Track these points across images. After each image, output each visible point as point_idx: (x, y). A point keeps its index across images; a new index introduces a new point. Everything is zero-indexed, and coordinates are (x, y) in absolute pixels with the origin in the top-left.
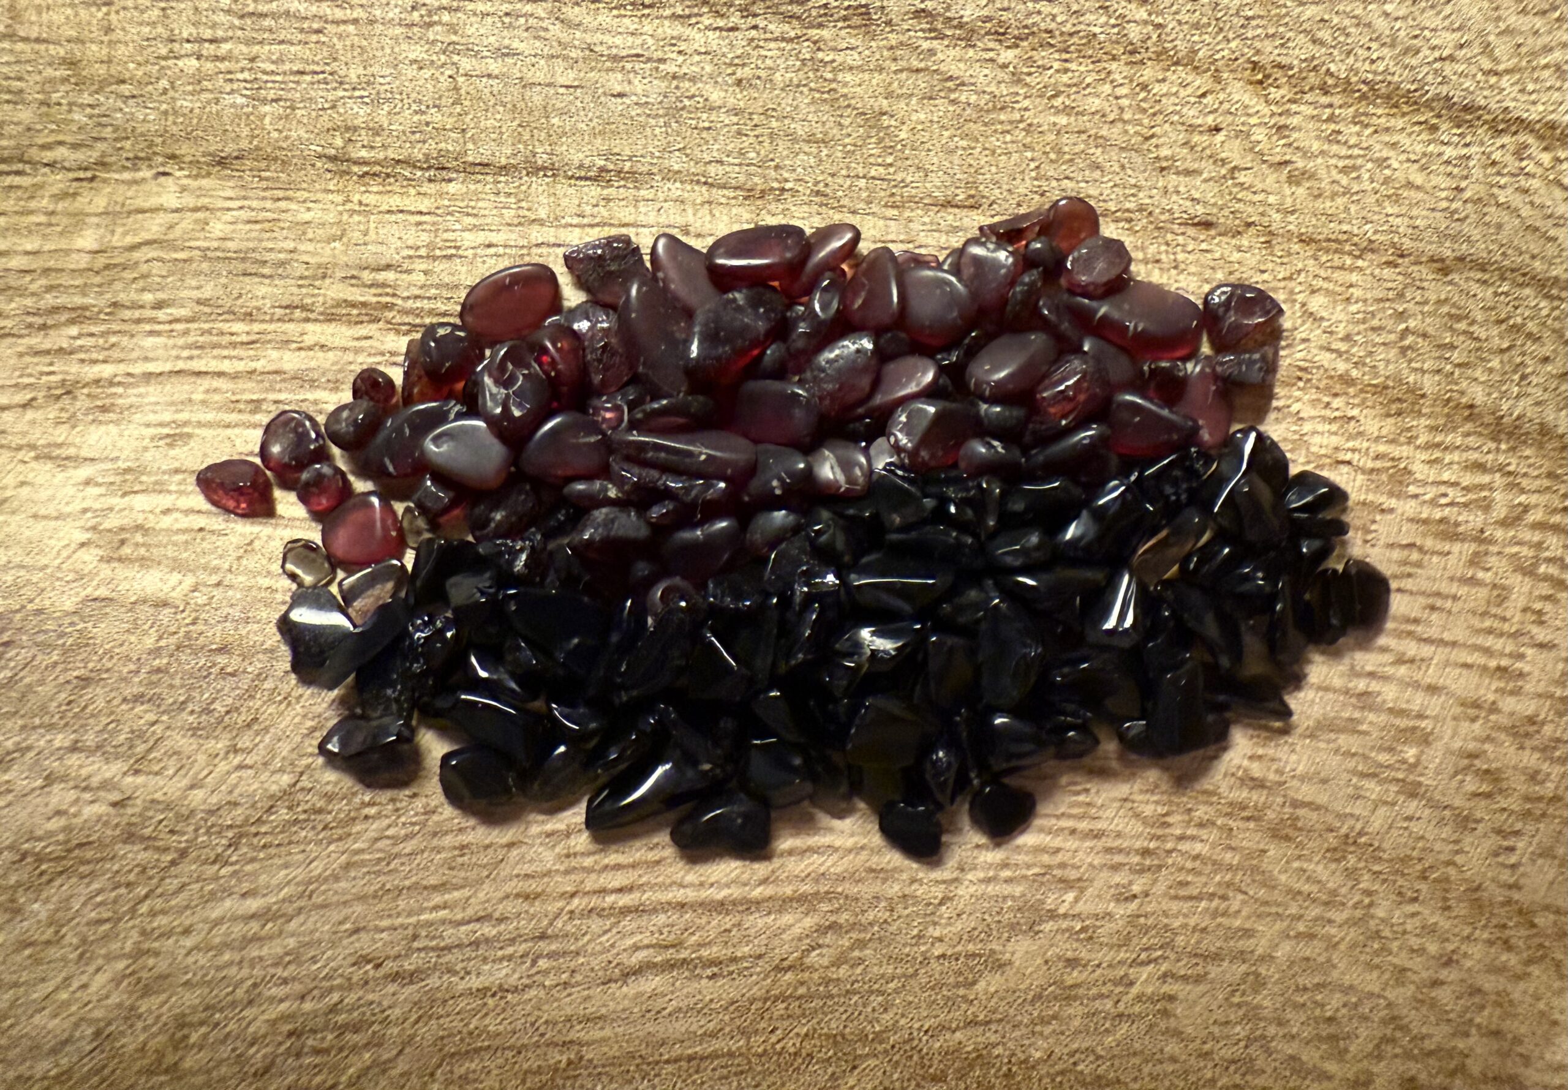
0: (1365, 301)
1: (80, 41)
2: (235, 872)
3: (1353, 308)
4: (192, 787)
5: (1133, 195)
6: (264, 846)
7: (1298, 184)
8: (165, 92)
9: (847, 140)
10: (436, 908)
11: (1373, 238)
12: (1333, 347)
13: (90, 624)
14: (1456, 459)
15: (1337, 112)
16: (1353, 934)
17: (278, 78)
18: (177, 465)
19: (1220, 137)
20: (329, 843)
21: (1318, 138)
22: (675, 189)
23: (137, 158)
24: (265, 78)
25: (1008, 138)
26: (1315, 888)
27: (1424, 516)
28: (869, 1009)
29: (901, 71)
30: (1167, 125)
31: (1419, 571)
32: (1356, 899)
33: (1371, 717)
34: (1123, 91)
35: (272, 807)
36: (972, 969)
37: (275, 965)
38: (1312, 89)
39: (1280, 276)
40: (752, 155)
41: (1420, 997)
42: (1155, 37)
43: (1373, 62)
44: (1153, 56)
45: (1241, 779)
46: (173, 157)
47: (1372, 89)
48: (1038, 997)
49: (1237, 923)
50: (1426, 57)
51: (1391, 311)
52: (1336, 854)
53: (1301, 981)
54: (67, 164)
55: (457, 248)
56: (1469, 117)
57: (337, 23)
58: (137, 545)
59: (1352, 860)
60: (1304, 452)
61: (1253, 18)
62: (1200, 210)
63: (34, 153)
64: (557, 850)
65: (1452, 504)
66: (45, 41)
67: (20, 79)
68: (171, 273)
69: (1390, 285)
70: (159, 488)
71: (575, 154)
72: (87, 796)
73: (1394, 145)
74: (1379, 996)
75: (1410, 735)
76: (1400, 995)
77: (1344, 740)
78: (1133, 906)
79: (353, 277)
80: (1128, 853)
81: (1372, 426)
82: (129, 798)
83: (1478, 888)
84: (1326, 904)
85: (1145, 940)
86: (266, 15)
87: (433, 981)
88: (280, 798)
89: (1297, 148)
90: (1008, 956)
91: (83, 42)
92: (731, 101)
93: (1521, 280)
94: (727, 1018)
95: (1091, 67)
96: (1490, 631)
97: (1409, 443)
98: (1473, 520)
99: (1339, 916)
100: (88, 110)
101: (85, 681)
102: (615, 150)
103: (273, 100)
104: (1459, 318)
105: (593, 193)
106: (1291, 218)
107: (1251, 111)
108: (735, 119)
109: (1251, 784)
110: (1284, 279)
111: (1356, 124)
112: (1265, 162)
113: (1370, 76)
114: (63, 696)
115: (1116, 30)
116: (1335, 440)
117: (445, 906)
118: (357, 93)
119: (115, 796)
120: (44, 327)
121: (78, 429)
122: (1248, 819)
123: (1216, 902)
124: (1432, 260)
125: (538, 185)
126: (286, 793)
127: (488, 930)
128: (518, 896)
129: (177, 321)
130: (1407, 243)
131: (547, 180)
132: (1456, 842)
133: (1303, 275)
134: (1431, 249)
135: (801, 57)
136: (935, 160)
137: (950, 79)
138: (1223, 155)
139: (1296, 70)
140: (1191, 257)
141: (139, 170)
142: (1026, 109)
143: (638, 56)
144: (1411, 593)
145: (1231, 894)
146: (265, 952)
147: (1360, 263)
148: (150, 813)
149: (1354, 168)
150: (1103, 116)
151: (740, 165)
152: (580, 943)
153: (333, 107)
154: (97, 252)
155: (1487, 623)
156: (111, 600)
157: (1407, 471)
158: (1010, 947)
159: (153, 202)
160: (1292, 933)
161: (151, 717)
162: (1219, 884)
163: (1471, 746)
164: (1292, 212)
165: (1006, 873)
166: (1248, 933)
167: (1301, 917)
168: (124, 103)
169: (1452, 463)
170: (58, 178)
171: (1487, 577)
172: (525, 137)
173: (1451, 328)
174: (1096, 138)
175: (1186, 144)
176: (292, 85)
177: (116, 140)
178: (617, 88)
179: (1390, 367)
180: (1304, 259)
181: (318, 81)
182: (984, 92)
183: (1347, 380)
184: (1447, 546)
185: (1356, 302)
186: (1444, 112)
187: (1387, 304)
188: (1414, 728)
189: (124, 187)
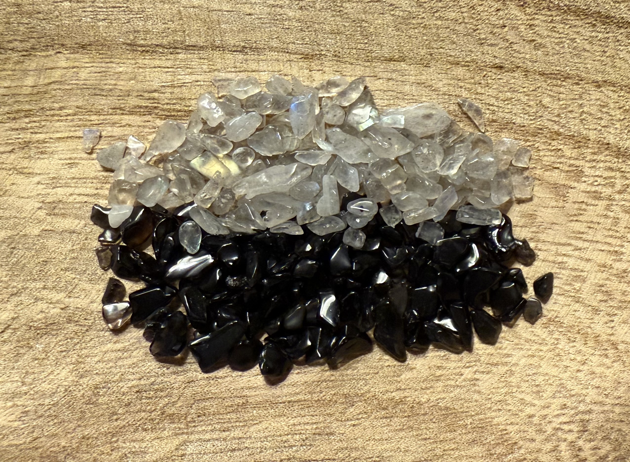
0: (566, 100)
3: (561, 103)
5: (469, 55)
7: (538, 50)
8: (57, 17)
9: (347, 33)
11: (570, 73)
12: (553, 119)
13: (45, 240)
14: (601, 166)
15: (554, 18)
17: (105, 10)
18: (73, 176)
19: (506, 29)
21: (546, 29)
22: (275, 55)
23: (48, 46)
24: (99, 10)
25: (416, 31)
26: (536, 338)
27: (588, 190)
28: (359, 385)
30: (483, 25)
31: (585, 213)
32: (552, 342)
34: (464, 10)
37: (129, 368)
38: (544, 8)
39: (531, 90)
40: (308, 40)
41: (572, 376)
46: (63, 45)
47: (569, 9)
48: (425, 380)
49: (505, 352)
51: (577, 104)
53: (527, 372)
54: (19, 49)
56: (608, 21)
58: (60, 208)
59: (552, 327)
60: (540, 163)
62: (497, 61)
63: (4, 45)
65: (599, 185)
68: (65, 95)
69: (576, 93)
70: (67, 185)
71: (231, 40)
72: (52, 306)
73: (578, 33)
74: (557, 377)
75: (577, 278)
76: (565, 376)
79: (141, 96)
81: (568, 153)
82: (67, 307)
83: (598, 336)
84: (540, 344)
89: (538, 34)
92: (298, 16)
96: (611, 236)
97: (583, 160)
98: (607, 191)
99: (545, 348)
100: (26, 26)
101: (46, 262)
102: (249, 39)
103: (104, 20)
104: (604, 107)
105: (240, 58)
106: (535, 64)
107: (519, 18)
108: (299, 24)
110: (533, 90)
111: (562, 23)
112: (524, 40)
113: (568, 3)
114: (38, 268)
116: (553, 159)
118: (138, 16)
120: (14, 119)
121: (32, 161)
124: (593, 82)
125: (217, 54)
129: (69, 115)
130: (583, 75)
131: (221, 52)
132: (592, 319)
133: (540, 89)
134: (594, 77)
136: (385, 41)
137: (391, 5)
138: (507, 37)
140: (494, 81)
141: (49, 51)
142: (423, 18)
144: (581, 221)
147: (564, 83)
149: (562, 42)
150: (456, 21)
151: (302, 44)
153: (128, 22)
154: (34, 86)
155: (611, 233)
156: (53, 230)
157: (582, 172)
159: (55, 65)
160: (526, 355)
161: (73, 276)
163: (601, 282)
164: (536, 62)
166: (508, 356)
167: (530, 349)
168: (41, 22)
169: (600, 168)
170: (15, 55)
171: (612, 214)
172: (210, 34)
173: (601, 111)
174: (454, 30)
175: (491, 32)
176: (110, 13)
177: (38, 38)
178: (249, 11)
179: (576, 127)
180: (541, 82)
181: (122, 11)
182: (406, 11)
183: (558, 134)
184: (596, 202)
185: (563, 100)
186: (598, 19)
187: (575, 101)
188: (579, 275)
189: (43, 58)
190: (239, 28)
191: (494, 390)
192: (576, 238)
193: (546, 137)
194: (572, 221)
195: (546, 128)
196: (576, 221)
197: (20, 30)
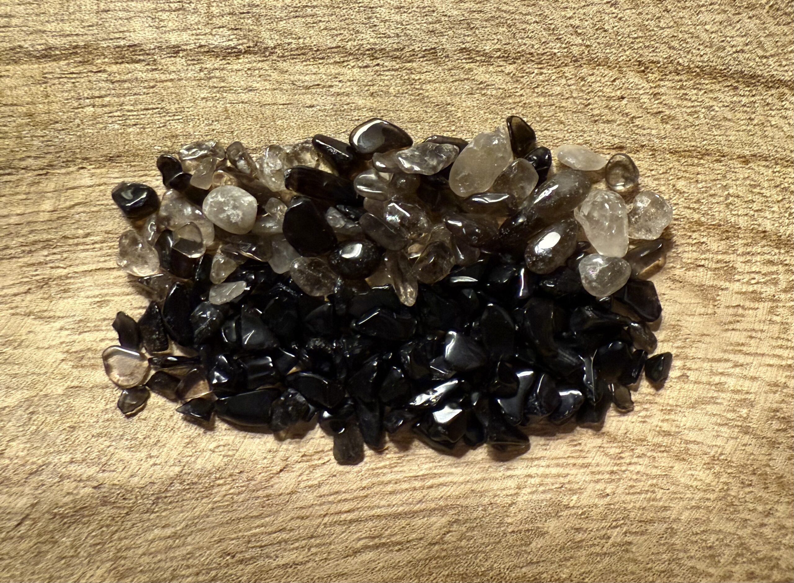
0: (706, 181)
1: (33, 103)
2: (158, 516)
3: (700, 185)
4: (132, 476)
5: (581, 136)
6: (170, 503)
7: (667, 123)
8: (78, 126)
9: (430, 120)
10: (258, 526)
11: (708, 148)
12: (691, 206)
13: (71, 400)
14: (758, 260)
15: (684, 84)
16: (719, 504)
17: (135, 113)
18: (104, 316)
19: (624, 102)
20: (202, 499)
21: (675, 98)
23: (68, 161)
24: (129, 114)
26: (699, 483)
27: (744, 290)
28: (478, 561)
29: (456, 81)
30: (596, 98)
31: (743, 319)
32: (720, 487)
33: (723, 395)
34: (572, 82)
35: (172, 483)
36: (528, 537)
37: (183, 560)
38: (670, 73)
39: (661, 172)
41: (755, 532)
42: (586, 52)
43: (701, 56)
44: (586, 62)
45: (659, 432)
46: (86, 159)
47: (702, 71)
48: (562, 548)
49: (661, 504)
50: (729, 52)
51: (720, 186)
52: (709, 466)
53: (694, 530)
54: (33, 168)
56: (753, 81)
57: (162, 81)
58: (89, 358)
59: (717, 468)
60: (679, 262)
61: (636, 38)
62: (616, 140)
63: (16, 163)
64: (315, 494)
65: (757, 283)
66: (16, 105)
67: (5, 126)
68: (91, 219)
69: (718, 172)
70: (97, 329)
72: (82, 484)
73: (715, 99)
74: (734, 534)
75: (743, 402)
76: (745, 532)
77: (710, 408)
78: (607, 500)
80: (603, 474)
81: (714, 246)
82: (101, 484)
83: (781, 477)
84: (705, 491)
85: (614, 516)
86: (126, 81)
87: (260, 562)
88: (175, 479)
89: (665, 104)
90: (546, 529)
91: (35, 104)
92: (369, 104)
93: (786, 164)
94: (408, 570)
95: (554, 70)
96: (781, 347)
97: (733, 253)
98: (769, 290)
99: (712, 496)
100: (41, 139)
101: (73, 428)
103: (135, 125)
104: (755, 186)
106: (664, 141)
107: (640, 87)
109: (663, 434)
110: (663, 173)
111: (695, 89)
112: (648, 113)
113: (700, 64)
114: (63, 436)
115: (566, 50)
116: (695, 255)
117: (262, 526)
118: (176, 118)
119: (95, 484)
120: (30, 252)
121: (53, 302)
122: (663, 451)
123: (649, 494)
124: (739, 157)
126: (179, 476)
127: (284, 536)
128: (298, 518)
129: (96, 243)
130: (726, 149)
132: (770, 454)
133: (672, 170)
134: (738, 152)
135: (403, 78)
136: (477, 126)
137: (481, 83)
138: (627, 111)
139: (661, 63)
141: (70, 167)
142: (521, 95)
143: (318, 85)
144: (739, 330)
145: (656, 490)
146: (177, 553)
147: (702, 161)
148: (113, 491)
149: (696, 112)
150: (562, 96)
152: (331, 539)
153: (165, 126)
154: (52, 211)
155: (780, 342)
156: (80, 387)
157: (734, 268)
158: (546, 524)
159: (78, 183)
160: (689, 507)
161: (107, 443)
162: (650, 485)
163: (775, 406)
164: (665, 138)
165: (541, 489)
167: (693, 498)
168: (59, 133)
169: (756, 262)
170: (29, 175)
171: (778, 319)
172: (265, 133)
173: (751, 191)
174: (560, 107)
175: (607, 107)
176: (142, 116)
177: (57, 153)
178: (309, 103)
179: (721, 214)
180: (673, 162)
181: (156, 113)
182: (500, 88)
183: (699, 223)
184: (757, 305)
185: (702, 182)
186: (740, 79)
187: (718, 182)
188: (745, 399)
189: (63, 177)
190: (298, 123)
191: (653, 557)
192: (735, 352)
193: (684, 228)
194: (727, 330)
195: (684, 218)
196: (733, 329)
197: (33, 145)
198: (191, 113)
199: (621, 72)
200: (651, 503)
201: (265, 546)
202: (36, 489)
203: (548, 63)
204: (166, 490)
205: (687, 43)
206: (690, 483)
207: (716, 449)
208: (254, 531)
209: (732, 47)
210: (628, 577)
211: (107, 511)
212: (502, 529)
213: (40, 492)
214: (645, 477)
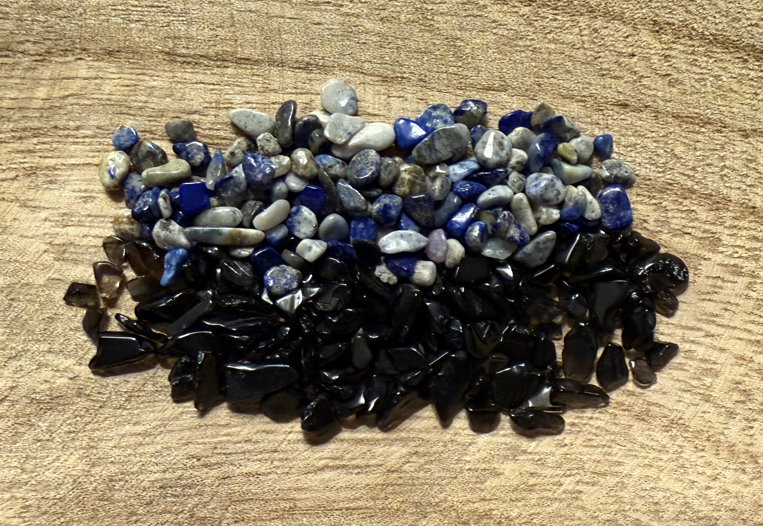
0: (704, 150)
2: (130, 414)
3: (698, 153)
5: (587, 88)
6: (143, 402)
7: (674, 86)
8: (81, 15)
9: (437, 53)
10: (225, 435)
11: (711, 117)
12: (687, 173)
13: (52, 292)
14: (744, 234)
15: (696, 49)
16: (672, 465)
17: (139, 9)
18: (89, 212)
19: (635, 59)
21: (685, 63)
22: (346, 75)
23: (67, 50)
24: (133, 8)
25: (523, 55)
26: (655, 444)
27: (726, 263)
28: (433, 492)
29: (468, 16)
30: (607, 52)
31: (721, 291)
32: (675, 449)
33: (691, 363)
34: (585, 32)
36: (484, 476)
37: (151, 456)
38: (684, 37)
39: (661, 135)
40: (388, 58)
41: (700, 494)
43: (717, 24)
44: (602, 14)
45: (624, 391)
46: (85, 50)
47: (715, 39)
48: (516, 489)
49: (615, 459)
50: (743, 24)
51: (716, 156)
52: (666, 429)
53: (644, 486)
54: (31, 52)
55: (232, 103)
58: (72, 252)
59: (674, 432)
60: (667, 227)
62: (622, 97)
63: (14, 46)
65: (740, 257)
67: (7, 6)
68: (83, 111)
69: (717, 142)
70: (80, 224)
71: (293, 54)
72: (58, 374)
73: (724, 69)
74: (680, 494)
75: (708, 372)
76: (691, 493)
78: (565, 449)
81: (703, 215)
82: (78, 376)
83: (733, 446)
84: (659, 452)
85: (569, 466)
87: (225, 469)
88: (149, 380)
89: (675, 68)
90: (502, 471)
92: (377, 29)
94: (365, 492)
95: (569, 18)
96: (753, 322)
97: (721, 225)
98: (750, 266)
99: (665, 457)
100: (42, 24)
101: (52, 320)
102: (316, 53)
103: (137, 21)
104: (751, 161)
105: (303, 76)
106: (669, 104)
107: (651, 47)
108: (379, 39)
109: (627, 393)
110: (664, 136)
111: (705, 56)
112: (657, 74)
113: (715, 32)
114: (42, 326)
116: (684, 222)
117: (228, 435)
119: (71, 375)
120: (20, 138)
121: (39, 192)
122: (625, 410)
123: (606, 448)
124: (740, 130)
125: (274, 70)
127: (249, 447)
128: (264, 431)
129: (87, 137)
130: (728, 121)
131: (279, 68)
132: (726, 424)
133: (673, 135)
134: (740, 124)
135: (416, 6)
136: (484, 65)
137: (494, 21)
138: (636, 69)
139: (676, 26)
140: (615, 122)
141: (67, 56)
142: (533, 39)
144: (716, 301)
145: (613, 445)
146: (146, 450)
147: (703, 130)
149: (703, 79)
150: (573, 45)
151: (381, 63)
152: (294, 455)
153: (168, 26)
154: (46, 99)
155: (752, 318)
157: (719, 240)
158: (503, 466)
159: (74, 74)
160: (642, 465)
162: (608, 441)
163: (738, 378)
164: (669, 101)
166: (620, 464)
167: (647, 457)
168: (60, 20)
169: (742, 236)
170: (26, 59)
171: (754, 295)
172: (268, 45)
173: (747, 166)
174: (569, 56)
175: (617, 62)
176: (146, 13)
177: (56, 40)
178: (317, 20)
179: (715, 185)
180: (674, 127)
181: (160, 12)
182: (512, 30)
183: (692, 191)
184: (736, 279)
185: (700, 149)
186: (751, 53)
187: (716, 152)
188: (711, 369)
189: (59, 65)
190: (303, 39)
191: (601, 506)
192: (708, 322)
193: (676, 194)
194: (704, 300)
195: (677, 184)
196: (710, 300)
197: (34, 29)
198: (196, 15)
199: (635, 29)
200: (607, 457)
201: (230, 454)
202: (15, 372)
203: (563, 10)
204: (139, 390)
205: (704, 9)
206: (646, 443)
207: (676, 413)
208: (220, 439)
209: (748, 19)
210: (575, 522)
211: (82, 403)
212: (460, 465)
213: (19, 376)
214: (604, 432)
